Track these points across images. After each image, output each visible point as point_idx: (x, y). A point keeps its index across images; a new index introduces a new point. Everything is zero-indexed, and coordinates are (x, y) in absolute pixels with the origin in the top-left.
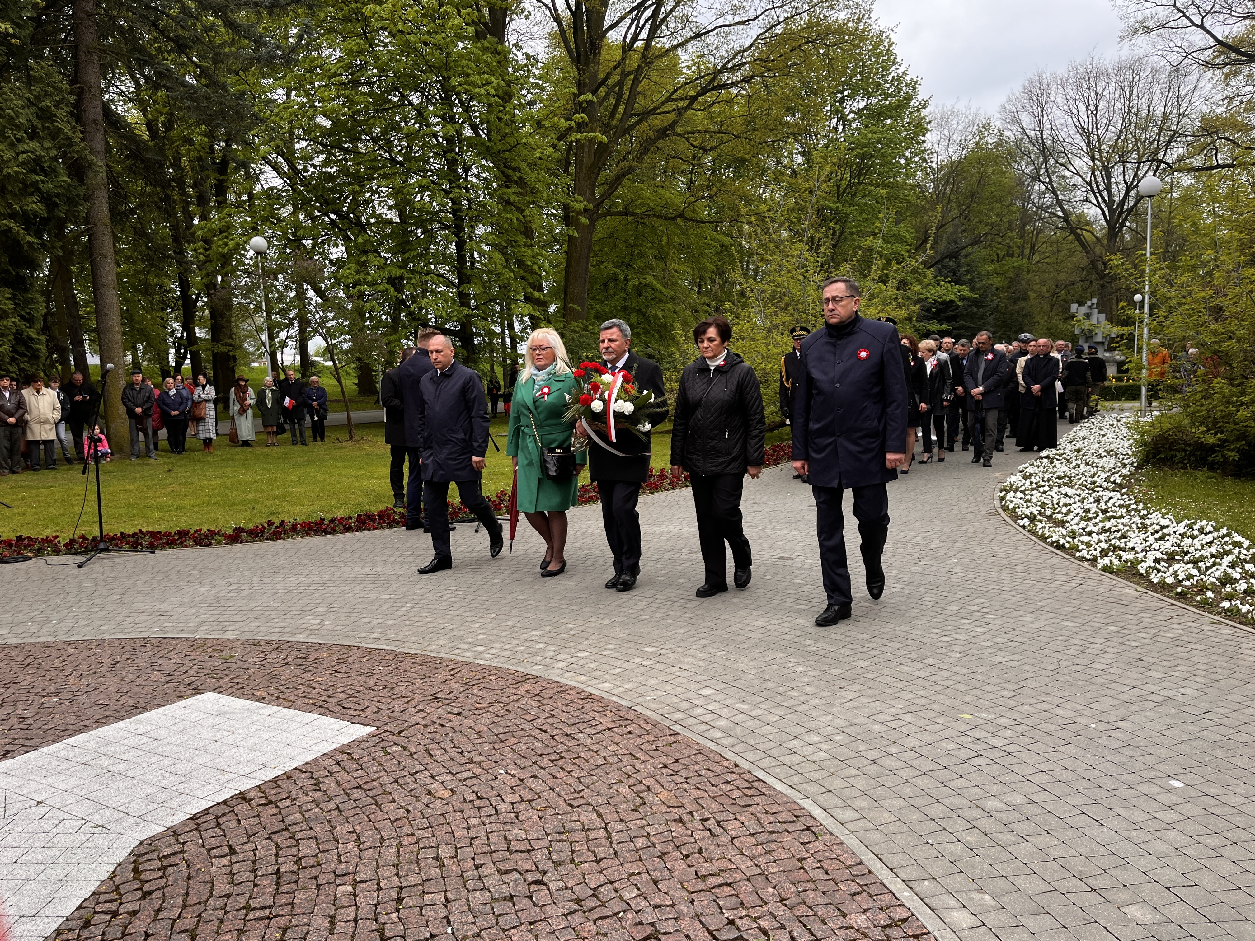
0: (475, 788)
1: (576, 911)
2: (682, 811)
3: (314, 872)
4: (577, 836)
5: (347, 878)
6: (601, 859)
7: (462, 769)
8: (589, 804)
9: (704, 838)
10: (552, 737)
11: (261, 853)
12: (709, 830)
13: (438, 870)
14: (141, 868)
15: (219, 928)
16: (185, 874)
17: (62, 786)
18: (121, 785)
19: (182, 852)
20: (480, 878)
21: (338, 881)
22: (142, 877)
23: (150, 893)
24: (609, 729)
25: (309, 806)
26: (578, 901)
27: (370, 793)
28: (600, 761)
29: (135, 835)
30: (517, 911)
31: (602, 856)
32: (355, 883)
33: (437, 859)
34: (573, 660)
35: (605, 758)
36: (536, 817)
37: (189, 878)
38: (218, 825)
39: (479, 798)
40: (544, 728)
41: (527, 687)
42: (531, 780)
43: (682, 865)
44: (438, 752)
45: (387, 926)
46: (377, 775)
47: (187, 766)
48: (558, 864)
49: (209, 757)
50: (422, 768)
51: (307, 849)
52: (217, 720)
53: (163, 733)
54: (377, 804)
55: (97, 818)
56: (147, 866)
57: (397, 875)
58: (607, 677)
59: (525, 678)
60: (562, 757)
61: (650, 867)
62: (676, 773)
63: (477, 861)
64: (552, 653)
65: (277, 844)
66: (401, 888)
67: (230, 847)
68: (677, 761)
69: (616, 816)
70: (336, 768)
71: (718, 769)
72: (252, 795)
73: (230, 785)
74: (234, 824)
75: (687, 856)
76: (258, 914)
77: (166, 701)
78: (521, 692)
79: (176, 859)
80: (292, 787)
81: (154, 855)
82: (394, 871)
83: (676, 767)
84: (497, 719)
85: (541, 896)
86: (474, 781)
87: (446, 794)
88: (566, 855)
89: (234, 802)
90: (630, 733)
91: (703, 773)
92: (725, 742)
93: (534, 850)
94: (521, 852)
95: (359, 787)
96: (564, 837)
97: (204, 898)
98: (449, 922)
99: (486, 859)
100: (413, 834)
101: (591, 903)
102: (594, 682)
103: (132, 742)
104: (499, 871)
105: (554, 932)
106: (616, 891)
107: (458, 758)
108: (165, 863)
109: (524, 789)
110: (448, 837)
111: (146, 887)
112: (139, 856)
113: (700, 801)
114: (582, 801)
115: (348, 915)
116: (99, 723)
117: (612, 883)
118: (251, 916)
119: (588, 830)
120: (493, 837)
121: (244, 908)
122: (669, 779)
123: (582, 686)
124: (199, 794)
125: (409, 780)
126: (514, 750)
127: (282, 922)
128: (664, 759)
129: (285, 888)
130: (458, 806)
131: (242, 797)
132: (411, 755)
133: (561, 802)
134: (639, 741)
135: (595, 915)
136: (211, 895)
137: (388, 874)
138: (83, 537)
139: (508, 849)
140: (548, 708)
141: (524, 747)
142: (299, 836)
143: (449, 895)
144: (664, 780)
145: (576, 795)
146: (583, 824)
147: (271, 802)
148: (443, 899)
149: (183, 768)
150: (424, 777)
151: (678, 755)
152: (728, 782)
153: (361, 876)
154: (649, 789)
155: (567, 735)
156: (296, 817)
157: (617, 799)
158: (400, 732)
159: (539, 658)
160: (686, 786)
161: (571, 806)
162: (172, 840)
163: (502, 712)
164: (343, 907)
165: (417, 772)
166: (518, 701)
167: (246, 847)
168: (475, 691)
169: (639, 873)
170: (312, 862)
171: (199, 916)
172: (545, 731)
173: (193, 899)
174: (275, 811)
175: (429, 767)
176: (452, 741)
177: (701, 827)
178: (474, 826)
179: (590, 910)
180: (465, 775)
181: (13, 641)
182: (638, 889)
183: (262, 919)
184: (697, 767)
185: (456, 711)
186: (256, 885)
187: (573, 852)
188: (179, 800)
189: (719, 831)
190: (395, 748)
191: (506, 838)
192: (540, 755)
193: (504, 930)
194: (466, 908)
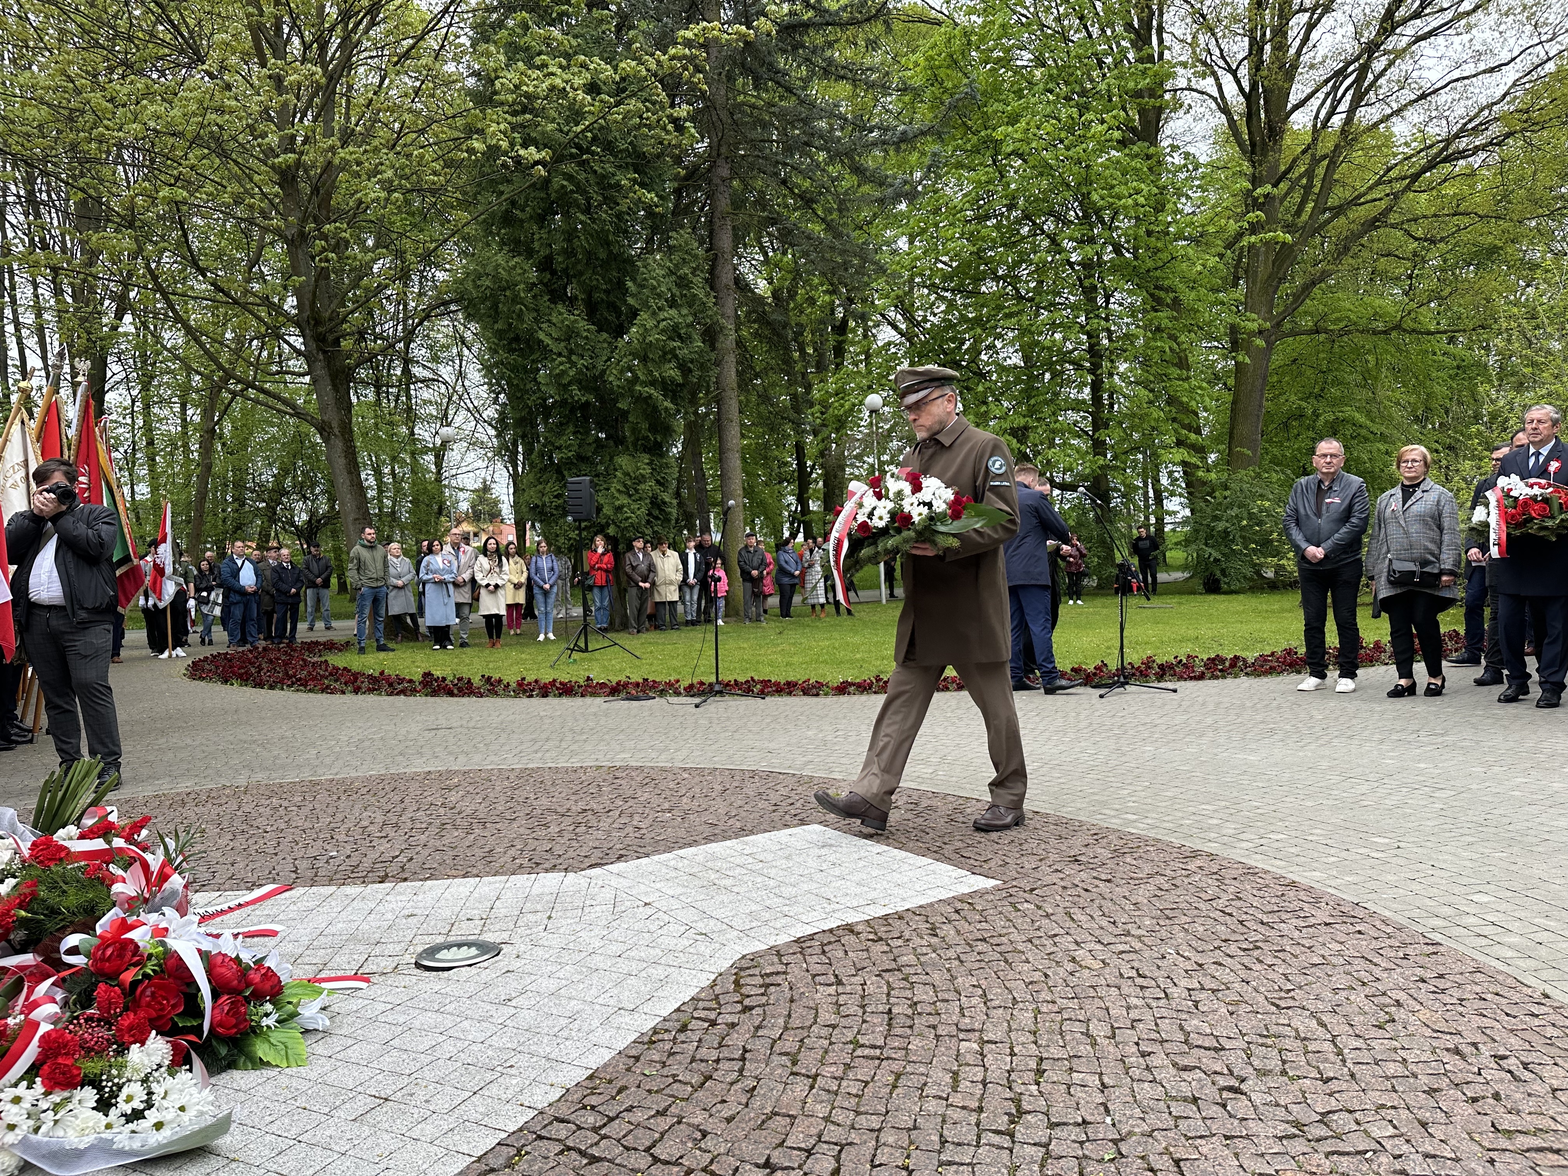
0: (1136, 964)
1: (1295, 1136)
2: (1457, 1039)
3: (933, 1020)
4: (1288, 1043)
5: (970, 1035)
6: (1329, 1079)
7: (1114, 940)
8: (1303, 1008)
9: (1502, 1081)
10: (1241, 922)
11: (870, 989)
12: (1510, 1072)
13: (1089, 1047)
14: (742, 981)
15: (823, 1057)
16: (788, 995)
17: (671, 893)
18: (725, 898)
19: (785, 973)
20: (1148, 1068)
21: (962, 1036)
22: (743, 991)
23: (751, 1008)
24: (1326, 924)
25: (924, 950)
26: (1297, 1124)
27: (998, 949)
28: (1316, 960)
29: (737, 948)
30: (1204, 1118)
31: (1331, 1075)
32: (983, 1042)
33: (1087, 1034)
34: (1262, 841)
35: (1323, 957)
36: (1223, 1010)
37: (792, 1001)
38: (824, 952)
39: (1140, 975)
40: (1227, 910)
41: (1199, 863)
42: (1214, 967)
43: (1469, 1110)
44: (1082, 918)
45: (1025, 1098)
46: (1005, 931)
47: (793, 891)
48: (1262, 1073)
49: (815, 885)
50: (1062, 932)
51: (923, 994)
52: (823, 851)
53: (769, 857)
54: (1006, 961)
55: (701, 926)
56: (748, 980)
57: (1035, 1043)
58: (1315, 865)
59: (1195, 854)
60: (1258, 948)
61: (1411, 1103)
62: (1443, 991)
63: (1143, 1048)
64: (1232, 832)
65: (888, 983)
66: (1041, 1059)
67: (836, 976)
68: (1441, 976)
69: (1347, 1028)
70: (955, 916)
71: (1516, 997)
72: (859, 928)
73: (837, 915)
74: (841, 954)
75: (1475, 1100)
76: (867, 1052)
77: (773, 827)
78: (1192, 866)
79: (779, 979)
80: (904, 927)
81: (756, 971)
82: (1032, 1038)
83: (1441, 983)
84: (1160, 893)
85: (1239, 1107)
86: (1133, 956)
87: (1097, 965)
88: (1274, 1064)
89: (841, 932)
90: (1360, 932)
91: (1489, 997)
92: (1521, 963)
93: (1223, 1049)
94: (1205, 1048)
95: (984, 940)
96: (1269, 1042)
97: (808, 1024)
98: (1107, 1110)
99: (1157, 1047)
100: (1054, 1002)
101: (1320, 1131)
102: (1295, 868)
103: (738, 861)
104: (1175, 1065)
105: (1262, 1155)
106: (1358, 1123)
107: (1111, 928)
108: (768, 980)
109: (1205, 975)
110: (1102, 1014)
111: (747, 1002)
112: (741, 969)
113: (1488, 1031)
114: (1291, 1003)
115: (975, 1075)
116: (708, 840)
117: (1350, 1112)
118: (859, 1052)
119: (1305, 1039)
120: (1164, 1025)
121: (851, 1042)
122: (1432, 996)
123: (1279, 871)
124: (804, 918)
125: (1048, 942)
126: (1186, 930)
127: (896, 1066)
128: (1419, 972)
129: (898, 1031)
130: (1112, 980)
131: (850, 929)
132: (1048, 916)
133: (1261, 999)
134: (1375, 944)
135: (1327, 1146)
136: (815, 1022)
137: (1022, 1039)
138: (702, 683)
139: (1186, 1042)
140: (1231, 889)
141: (1201, 929)
142: (914, 979)
143: (1106, 1080)
144: (1421, 997)
145: (1283, 994)
146: (1297, 1030)
147: (881, 939)
148: (1097, 1082)
149: (787, 891)
150: (1066, 942)
151: (1441, 970)
152: (1533, 1015)
153: (991, 1036)
154: (1398, 1003)
155: (1262, 923)
156: (909, 958)
157: (1346, 1009)
158: (1032, 890)
159: (1213, 835)
160: (1461, 1009)
161: (1277, 1006)
162: (776, 959)
163: (1166, 886)
164: (969, 1065)
165: (1055, 935)
166: (1188, 876)
167: (853, 979)
168: (1128, 860)
169: (1394, 1107)
170: (929, 1009)
171: (802, 1041)
172: (1230, 915)
173: (795, 1022)
174: (886, 948)
175: (1072, 931)
176: (1100, 908)
177: (1496, 1066)
178: (1136, 1007)
179: (1318, 1140)
180: (1121, 947)
181: (634, 764)
182: (1395, 1127)
183: (872, 1058)
184: (1478, 989)
185: (1104, 877)
186: (864, 1021)
187: (1284, 1062)
188: (784, 921)
189: (1527, 1075)
190: (1026, 905)
191: (1181, 1028)
192: (1225, 941)
193: (1188, 1138)
194: (1131, 1100)
